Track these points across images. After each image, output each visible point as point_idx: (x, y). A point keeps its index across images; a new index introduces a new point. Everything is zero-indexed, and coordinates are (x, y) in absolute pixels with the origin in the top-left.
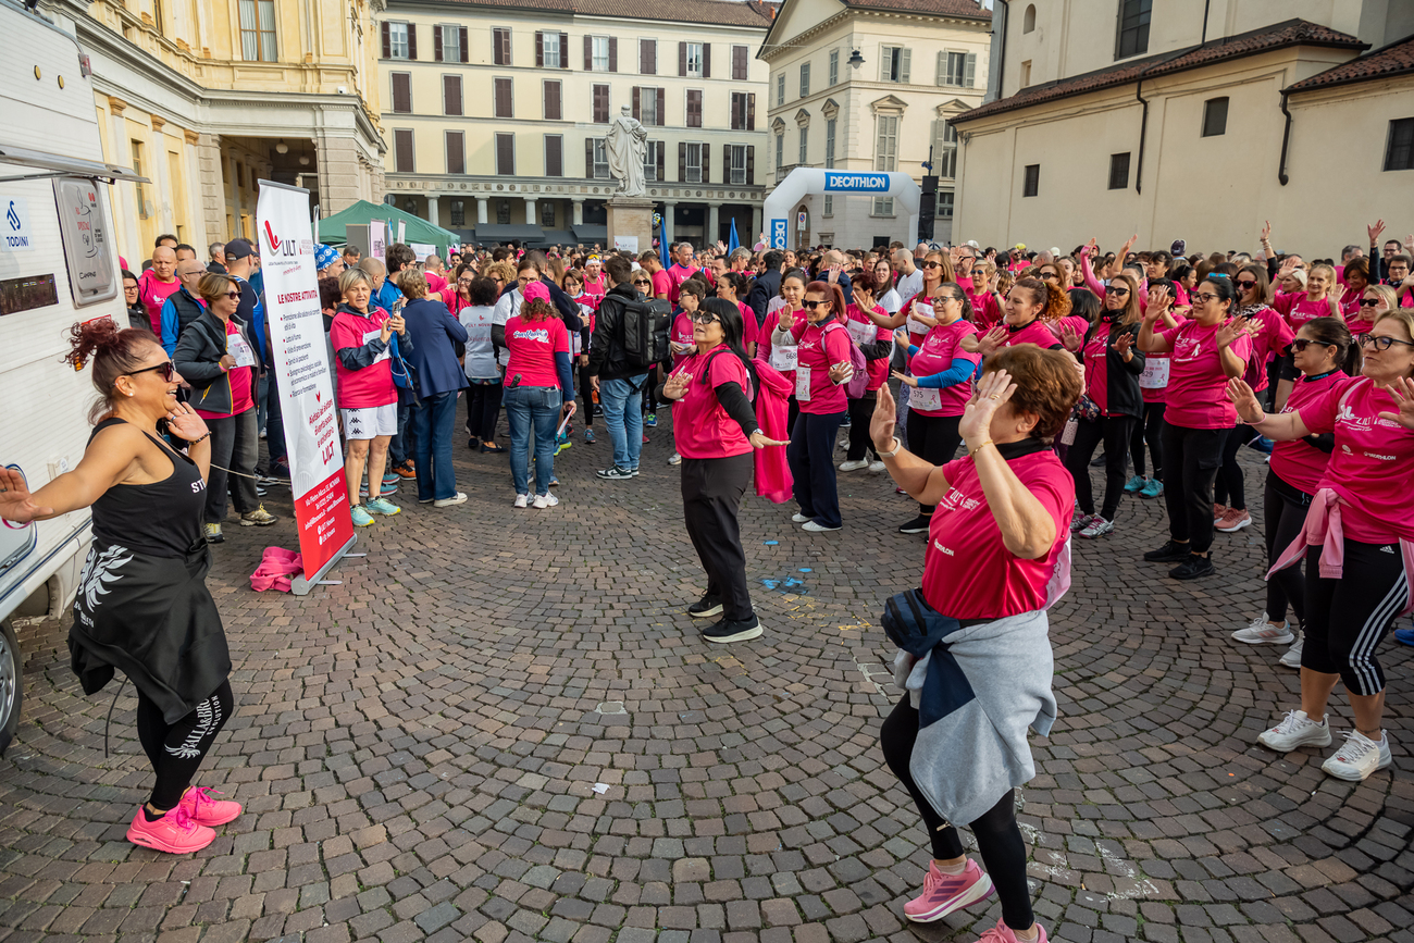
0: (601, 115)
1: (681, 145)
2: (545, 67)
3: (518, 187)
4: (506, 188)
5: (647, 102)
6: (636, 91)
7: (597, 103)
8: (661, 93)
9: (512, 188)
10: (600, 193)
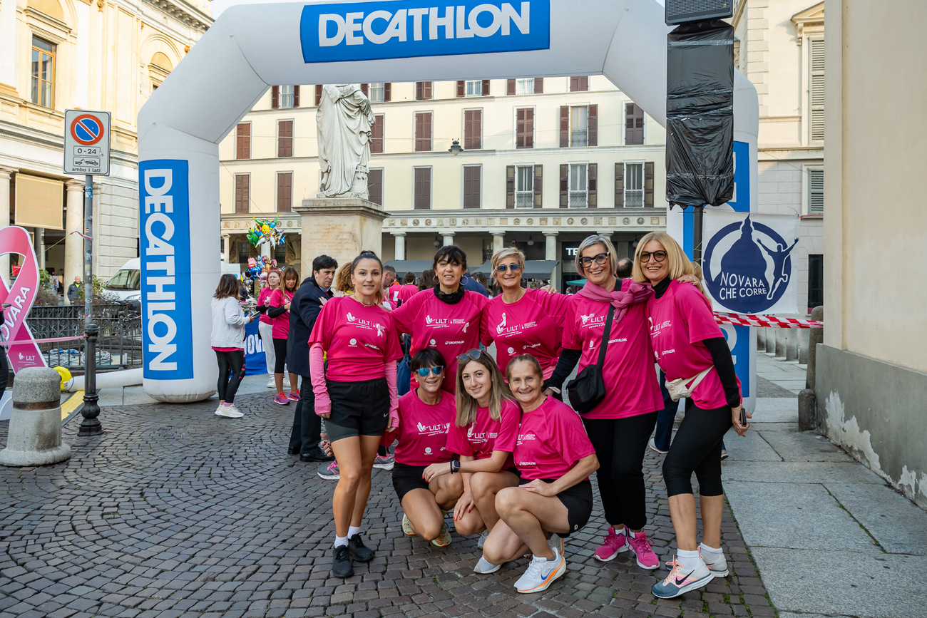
0: (525, 141)
1: (618, 166)
2: (466, 96)
3: (434, 222)
4: (422, 222)
5: (577, 122)
6: (564, 111)
7: (520, 128)
8: (593, 110)
9: (428, 223)
10: (521, 224)
